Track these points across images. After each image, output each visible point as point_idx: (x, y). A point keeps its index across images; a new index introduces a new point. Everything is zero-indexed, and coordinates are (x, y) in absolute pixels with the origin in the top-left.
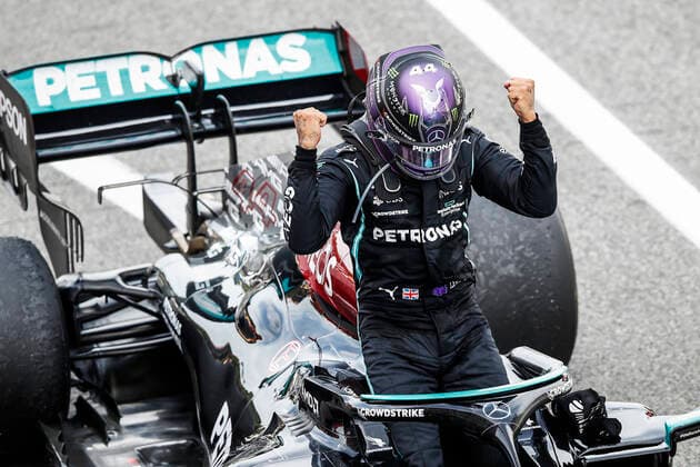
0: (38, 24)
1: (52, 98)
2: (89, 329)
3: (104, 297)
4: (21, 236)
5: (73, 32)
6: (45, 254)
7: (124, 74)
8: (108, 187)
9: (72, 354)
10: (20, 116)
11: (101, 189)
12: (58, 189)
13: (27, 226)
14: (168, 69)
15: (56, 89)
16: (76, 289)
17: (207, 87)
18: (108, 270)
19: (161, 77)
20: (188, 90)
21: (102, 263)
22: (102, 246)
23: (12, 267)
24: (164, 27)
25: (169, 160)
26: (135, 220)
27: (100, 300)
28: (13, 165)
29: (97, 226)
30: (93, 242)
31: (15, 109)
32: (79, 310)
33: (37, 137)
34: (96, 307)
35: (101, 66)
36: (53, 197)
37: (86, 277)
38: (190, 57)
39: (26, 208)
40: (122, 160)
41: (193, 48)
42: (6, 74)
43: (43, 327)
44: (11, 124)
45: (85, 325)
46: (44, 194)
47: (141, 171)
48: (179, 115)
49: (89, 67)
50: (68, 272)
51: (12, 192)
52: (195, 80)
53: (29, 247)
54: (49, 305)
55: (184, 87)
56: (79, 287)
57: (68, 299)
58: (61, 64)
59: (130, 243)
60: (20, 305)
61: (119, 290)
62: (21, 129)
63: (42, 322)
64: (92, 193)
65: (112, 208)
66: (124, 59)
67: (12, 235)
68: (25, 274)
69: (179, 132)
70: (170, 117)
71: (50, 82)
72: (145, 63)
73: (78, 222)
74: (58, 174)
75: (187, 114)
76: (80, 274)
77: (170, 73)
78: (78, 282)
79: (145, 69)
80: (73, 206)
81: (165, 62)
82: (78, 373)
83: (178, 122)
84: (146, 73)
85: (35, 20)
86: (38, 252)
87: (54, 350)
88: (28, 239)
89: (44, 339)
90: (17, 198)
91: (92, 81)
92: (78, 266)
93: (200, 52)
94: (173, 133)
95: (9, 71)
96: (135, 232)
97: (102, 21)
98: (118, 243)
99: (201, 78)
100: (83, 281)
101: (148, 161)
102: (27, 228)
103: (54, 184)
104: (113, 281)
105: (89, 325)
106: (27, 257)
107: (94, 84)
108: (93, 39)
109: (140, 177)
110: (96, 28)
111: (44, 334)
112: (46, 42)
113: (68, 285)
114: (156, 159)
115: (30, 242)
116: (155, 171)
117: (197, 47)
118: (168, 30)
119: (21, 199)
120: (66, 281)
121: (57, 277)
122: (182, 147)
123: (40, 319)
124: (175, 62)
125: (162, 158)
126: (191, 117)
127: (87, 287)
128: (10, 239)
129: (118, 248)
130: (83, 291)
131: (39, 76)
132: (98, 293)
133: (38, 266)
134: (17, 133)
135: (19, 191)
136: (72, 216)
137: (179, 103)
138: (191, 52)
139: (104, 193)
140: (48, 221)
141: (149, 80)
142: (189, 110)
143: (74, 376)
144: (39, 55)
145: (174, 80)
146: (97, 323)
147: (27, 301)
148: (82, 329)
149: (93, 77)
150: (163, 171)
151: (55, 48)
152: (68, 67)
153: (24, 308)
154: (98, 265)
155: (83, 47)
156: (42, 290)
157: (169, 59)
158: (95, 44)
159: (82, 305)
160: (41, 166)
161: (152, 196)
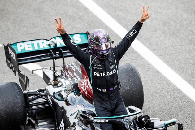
0: (18, 33)
1: (22, 50)
2: (31, 103)
3: (34, 96)
4: (15, 82)
5: (26, 34)
6: (20, 86)
7: (38, 44)
8: (35, 70)
9: (27, 109)
10: (14, 54)
11: (33, 71)
12: (23, 71)
13: (16, 79)
14: (48, 43)
15: (22, 48)
16: (27, 94)
17: (57, 47)
18: (35, 89)
19: (47, 45)
20: (53, 47)
21: (34, 88)
22: (34, 84)
23: (13, 89)
24: (47, 33)
25: (49, 64)
26: (41, 78)
27: (33, 96)
28: (13, 65)
29: (32, 79)
30: (31, 83)
31: (13, 53)
32: (28, 99)
33: (18, 59)
34: (32, 98)
35: (33, 42)
36: (22, 73)
37: (30, 91)
38: (53, 40)
39: (16, 75)
40: (38, 64)
41: (54, 38)
42: (10, 44)
43: (20, 103)
44: (12, 56)
45: (30, 102)
46: (20, 72)
47: (42, 66)
48: (51, 53)
49: (30, 42)
50: (26, 90)
51: (12, 72)
52: (54, 45)
53: (17, 84)
54: (21, 98)
55: (52, 47)
56: (28, 93)
57: (26, 96)
58: (23, 42)
59: (40, 83)
60: (15, 98)
61: (38, 94)
62: (14, 57)
63: (20, 102)
64: (31, 72)
65: (36, 75)
66: (38, 40)
67: (13, 82)
68: (16, 91)
69: (51, 57)
70: (49, 54)
71: (21, 46)
72: (43, 41)
73: (28, 78)
74: (23, 67)
75: (53, 53)
76: (29, 90)
77: (49, 44)
78: (28, 92)
79: (43, 43)
80: (27, 74)
81: (48, 41)
82: (28, 113)
83: (51, 55)
84: (43, 44)
85: (17, 32)
86: (19, 85)
87: (23, 108)
88: (16, 82)
89: (21, 106)
90: (14, 73)
91: (30, 46)
92: (28, 89)
93: (55, 39)
94: (49, 58)
95: (11, 44)
96: (41, 80)
97: (33, 32)
98: (37, 83)
99: (56, 45)
100: (29, 92)
101: (44, 64)
102: (16, 80)
103: (22, 70)
104: (36, 92)
105: (31, 102)
106: (16, 87)
107: (31, 46)
108: (31, 36)
109: (42, 68)
110: (32, 33)
111: (20, 104)
112: (20, 37)
113: (26, 93)
114: (46, 63)
115: (17, 83)
116: (45, 66)
117: (55, 38)
118: (48, 34)
119: (15, 73)
120: (25, 92)
121: (23, 91)
122: (52, 61)
123: (19, 101)
124: (50, 41)
125: (47, 63)
126: (54, 54)
127: (30, 93)
128: (12, 83)
129: (37, 84)
130: (29, 94)
131: (18, 45)
132: (33, 95)
133: (19, 89)
134: (13, 58)
135: (14, 71)
136: (26, 77)
137: (51, 50)
138: (53, 39)
139: (34, 71)
140: (21, 78)
141: (44, 45)
142: (53, 52)
143: (27, 114)
144: (18, 40)
145: (50, 45)
146: (33, 102)
147: (16, 97)
148: (29, 103)
149: (31, 45)
150: (47, 66)
151: (22, 38)
152: (25, 42)
153: (16, 98)
154: (33, 88)
155: (28, 38)
156: (20, 94)
157: (48, 40)
158: (31, 37)
159: (29, 98)
160: (19, 66)
161: (45, 72)
